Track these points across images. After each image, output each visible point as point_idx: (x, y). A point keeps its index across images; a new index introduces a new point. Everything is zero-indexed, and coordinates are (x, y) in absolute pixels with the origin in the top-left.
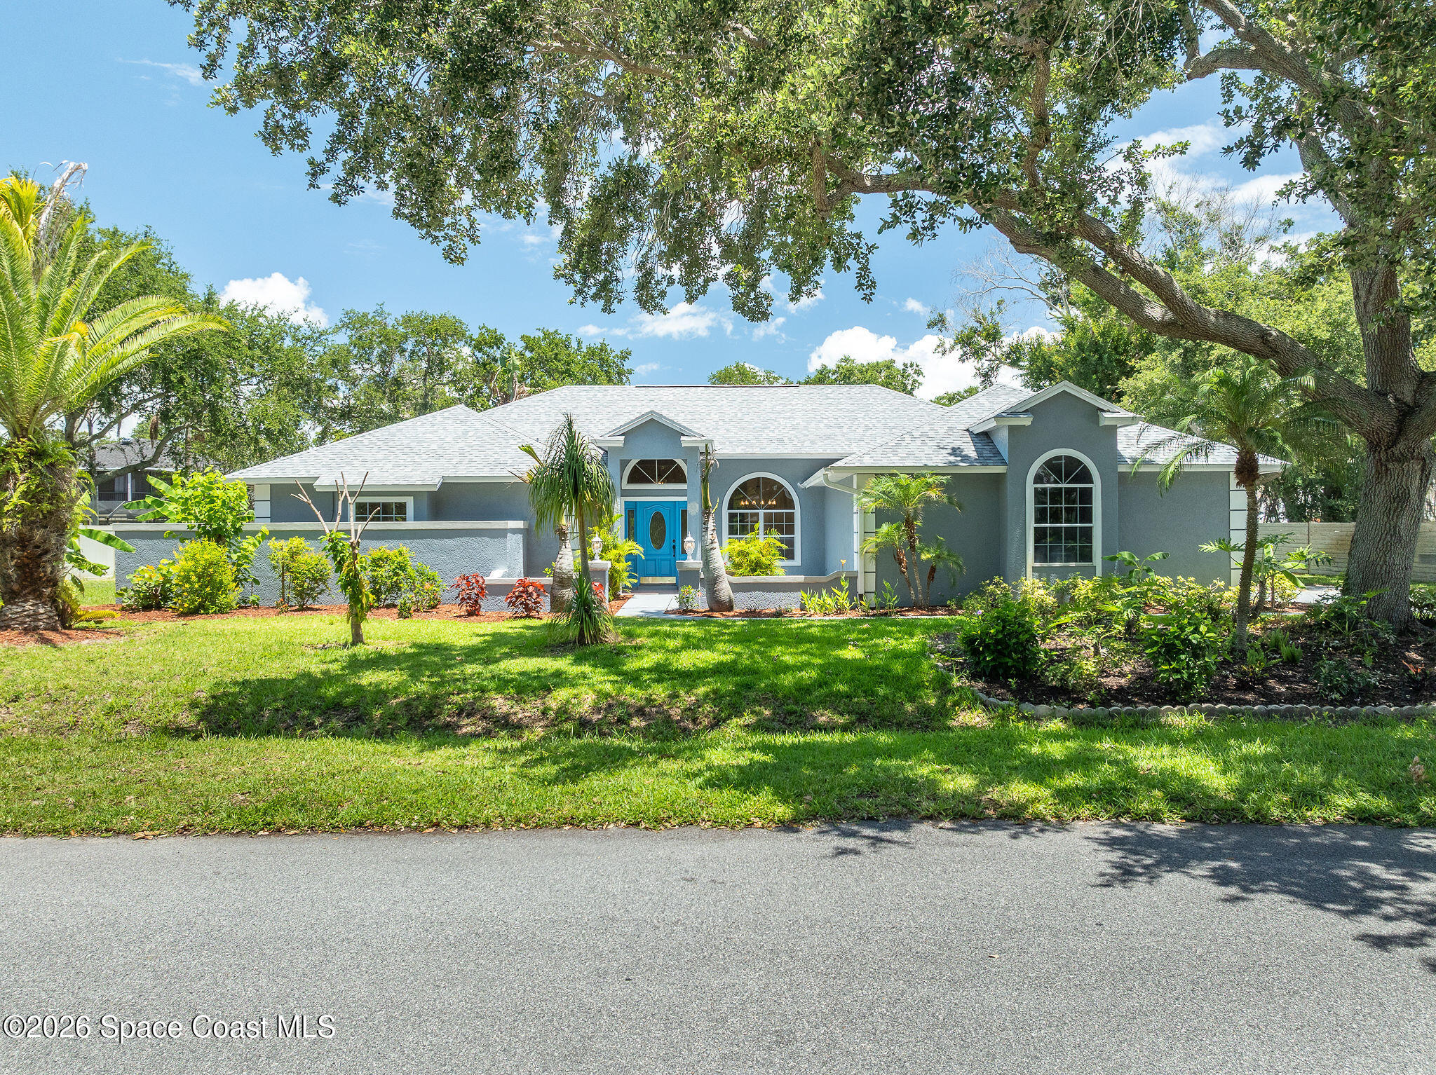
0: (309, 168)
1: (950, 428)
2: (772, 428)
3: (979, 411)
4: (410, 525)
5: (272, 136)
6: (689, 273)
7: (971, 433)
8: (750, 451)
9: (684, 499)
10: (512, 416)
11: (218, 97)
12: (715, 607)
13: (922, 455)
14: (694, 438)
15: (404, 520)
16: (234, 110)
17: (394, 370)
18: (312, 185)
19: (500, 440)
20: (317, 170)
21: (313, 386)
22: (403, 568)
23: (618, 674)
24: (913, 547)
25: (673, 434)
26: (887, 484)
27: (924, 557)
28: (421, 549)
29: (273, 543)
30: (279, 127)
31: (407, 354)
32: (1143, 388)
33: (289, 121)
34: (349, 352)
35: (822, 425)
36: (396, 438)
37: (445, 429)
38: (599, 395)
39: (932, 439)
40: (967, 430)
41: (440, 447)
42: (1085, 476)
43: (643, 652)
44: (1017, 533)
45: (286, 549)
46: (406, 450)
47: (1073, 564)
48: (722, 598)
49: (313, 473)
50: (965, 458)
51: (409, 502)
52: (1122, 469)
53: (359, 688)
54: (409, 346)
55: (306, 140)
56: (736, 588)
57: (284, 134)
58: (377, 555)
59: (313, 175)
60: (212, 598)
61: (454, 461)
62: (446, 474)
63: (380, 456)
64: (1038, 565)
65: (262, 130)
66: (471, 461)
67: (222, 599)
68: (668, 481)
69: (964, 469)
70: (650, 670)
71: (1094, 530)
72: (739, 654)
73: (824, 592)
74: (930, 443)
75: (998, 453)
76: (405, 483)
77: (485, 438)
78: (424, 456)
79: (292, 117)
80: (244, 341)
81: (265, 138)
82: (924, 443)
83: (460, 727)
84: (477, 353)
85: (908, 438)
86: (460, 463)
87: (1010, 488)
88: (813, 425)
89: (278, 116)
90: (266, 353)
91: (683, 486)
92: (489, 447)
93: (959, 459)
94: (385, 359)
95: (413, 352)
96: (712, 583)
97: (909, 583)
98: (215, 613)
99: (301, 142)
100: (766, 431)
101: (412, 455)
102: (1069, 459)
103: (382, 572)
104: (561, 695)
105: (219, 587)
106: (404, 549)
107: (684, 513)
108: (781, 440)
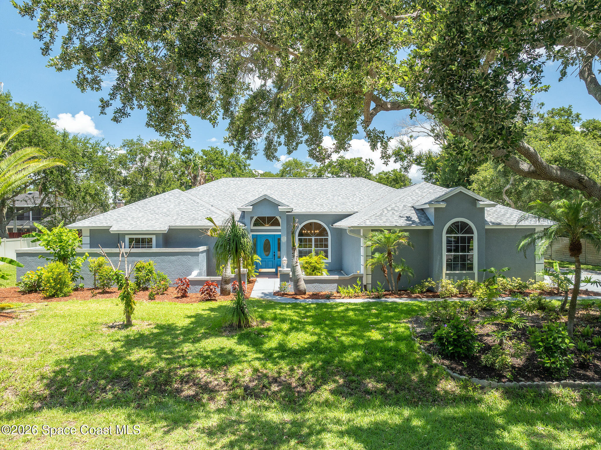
0: (100, 104)
1: (405, 206)
2: (318, 199)
3: (417, 196)
4: (154, 250)
5: (82, 83)
6: (289, 140)
7: (415, 209)
8: (308, 210)
9: (280, 233)
10: (200, 193)
11: (52, 62)
12: (297, 293)
13: (393, 220)
14: (284, 207)
15: (151, 247)
16: (60, 69)
17: (146, 164)
18: (102, 113)
19: (195, 207)
20: (105, 105)
21: (111, 172)
22: (151, 272)
23: (261, 352)
24: (391, 265)
25: (275, 205)
26: (379, 236)
27: (397, 270)
28: (159, 261)
29: (91, 260)
30: (85, 79)
31: (152, 158)
32: (482, 179)
33: (91, 75)
34: (126, 157)
35: (340, 198)
36: (147, 206)
37: (170, 201)
38: (239, 182)
39: (397, 211)
40: (413, 207)
41: (168, 210)
42: (470, 231)
43: (271, 333)
44: (439, 258)
45: (96, 263)
46: (152, 212)
47: (464, 272)
48: (301, 289)
49: (109, 224)
50: (414, 222)
51: (154, 238)
52: (487, 227)
53: (130, 364)
54: (153, 154)
55: (99, 86)
56: (307, 282)
57: (88, 82)
58: (139, 265)
59: (102, 107)
60: (61, 290)
61: (174, 218)
62: (171, 224)
63: (140, 215)
64: (448, 272)
65: (76, 79)
66: (182, 217)
67: (65, 290)
68: (272, 225)
69: (414, 227)
70: (276, 349)
71: (474, 256)
72: (319, 335)
73: (349, 286)
74: (396, 214)
75: (428, 219)
76: (152, 229)
77: (188, 206)
78: (161, 215)
79: (92, 73)
80: (80, 154)
81: (77, 84)
82: (393, 213)
83: (182, 391)
84: (182, 157)
85: (386, 212)
86: (177, 219)
87: (435, 237)
88: (336, 198)
89: (85, 73)
90: (90, 159)
91: (279, 228)
92: (190, 210)
93: (411, 222)
94: (142, 160)
95: (155, 157)
96: (296, 281)
97: (389, 281)
98: (62, 296)
99: (97, 86)
100: (315, 200)
101: (155, 214)
102: (462, 223)
103: (141, 274)
104: (234, 370)
105: (64, 284)
106: (151, 262)
107: (279, 240)
108: (322, 205)
